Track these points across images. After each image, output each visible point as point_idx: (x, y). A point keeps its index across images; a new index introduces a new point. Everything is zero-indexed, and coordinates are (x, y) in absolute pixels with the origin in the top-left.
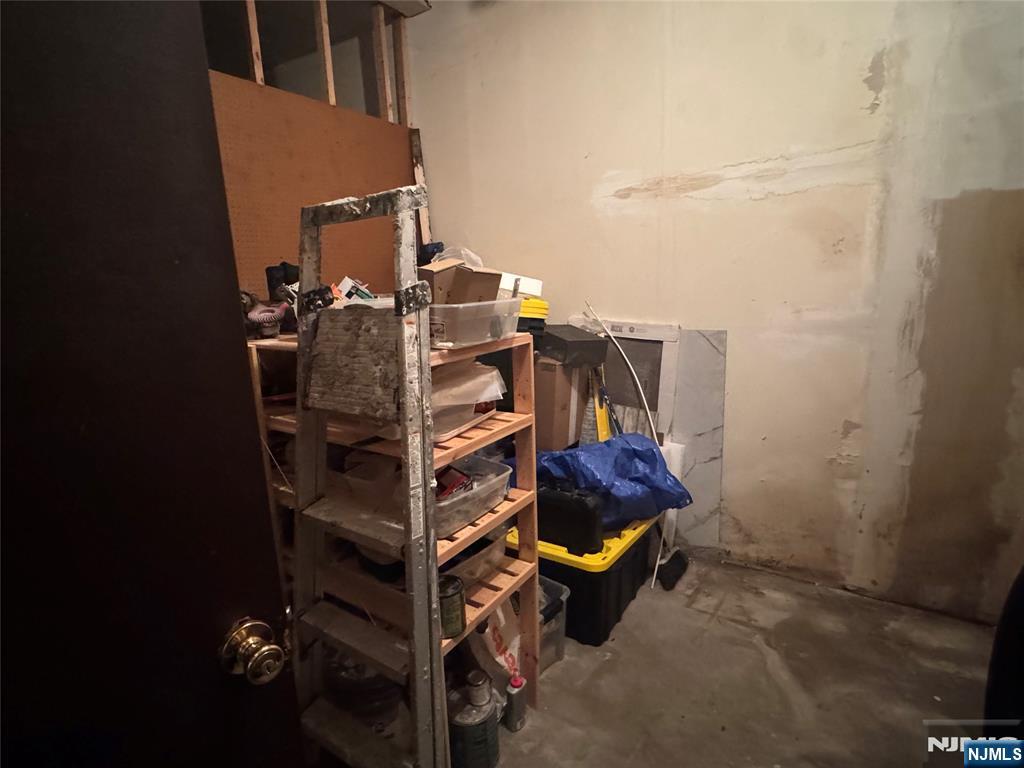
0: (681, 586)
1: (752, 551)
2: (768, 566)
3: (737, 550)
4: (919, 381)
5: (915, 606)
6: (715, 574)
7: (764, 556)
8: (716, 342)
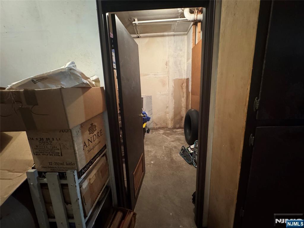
0: (150, 132)
1: (157, 127)
2: (159, 128)
3: (155, 127)
4: (174, 101)
5: (176, 128)
6: (153, 130)
7: (159, 127)
8: (150, 97)
